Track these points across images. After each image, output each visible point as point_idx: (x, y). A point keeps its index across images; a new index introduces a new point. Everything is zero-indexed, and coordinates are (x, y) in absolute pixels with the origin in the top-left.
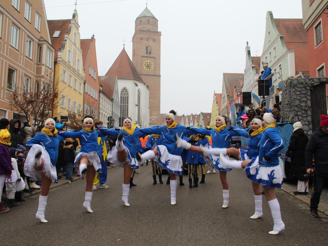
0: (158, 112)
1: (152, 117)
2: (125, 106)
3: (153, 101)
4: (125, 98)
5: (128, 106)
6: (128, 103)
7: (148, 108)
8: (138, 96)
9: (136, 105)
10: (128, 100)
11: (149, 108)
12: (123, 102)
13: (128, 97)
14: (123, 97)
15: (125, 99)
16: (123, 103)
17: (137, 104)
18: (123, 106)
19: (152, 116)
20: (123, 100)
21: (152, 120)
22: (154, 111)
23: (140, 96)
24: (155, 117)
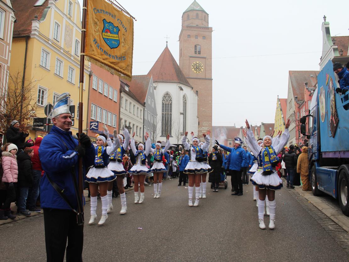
0: (210, 122)
1: (202, 129)
2: (168, 114)
3: (204, 109)
4: (168, 104)
5: (171, 114)
6: (171, 111)
7: (196, 117)
8: (184, 102)
9: (181, 114)
10: (171, 107)
11: (198, 118)
12: (166, 110)
13: (171, 104)
14: (166, 104)
15: (168, 107)
16: (166, 112)
17: (182, 112)
18: (166, 114)
19: (203, 127)
20: (166, 107)
21: (203, 131)
22: (205, 121)
23: (186, 103)
24: (206, 129)
